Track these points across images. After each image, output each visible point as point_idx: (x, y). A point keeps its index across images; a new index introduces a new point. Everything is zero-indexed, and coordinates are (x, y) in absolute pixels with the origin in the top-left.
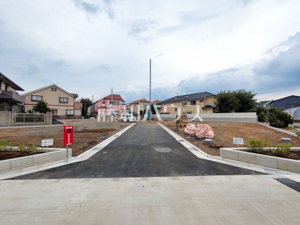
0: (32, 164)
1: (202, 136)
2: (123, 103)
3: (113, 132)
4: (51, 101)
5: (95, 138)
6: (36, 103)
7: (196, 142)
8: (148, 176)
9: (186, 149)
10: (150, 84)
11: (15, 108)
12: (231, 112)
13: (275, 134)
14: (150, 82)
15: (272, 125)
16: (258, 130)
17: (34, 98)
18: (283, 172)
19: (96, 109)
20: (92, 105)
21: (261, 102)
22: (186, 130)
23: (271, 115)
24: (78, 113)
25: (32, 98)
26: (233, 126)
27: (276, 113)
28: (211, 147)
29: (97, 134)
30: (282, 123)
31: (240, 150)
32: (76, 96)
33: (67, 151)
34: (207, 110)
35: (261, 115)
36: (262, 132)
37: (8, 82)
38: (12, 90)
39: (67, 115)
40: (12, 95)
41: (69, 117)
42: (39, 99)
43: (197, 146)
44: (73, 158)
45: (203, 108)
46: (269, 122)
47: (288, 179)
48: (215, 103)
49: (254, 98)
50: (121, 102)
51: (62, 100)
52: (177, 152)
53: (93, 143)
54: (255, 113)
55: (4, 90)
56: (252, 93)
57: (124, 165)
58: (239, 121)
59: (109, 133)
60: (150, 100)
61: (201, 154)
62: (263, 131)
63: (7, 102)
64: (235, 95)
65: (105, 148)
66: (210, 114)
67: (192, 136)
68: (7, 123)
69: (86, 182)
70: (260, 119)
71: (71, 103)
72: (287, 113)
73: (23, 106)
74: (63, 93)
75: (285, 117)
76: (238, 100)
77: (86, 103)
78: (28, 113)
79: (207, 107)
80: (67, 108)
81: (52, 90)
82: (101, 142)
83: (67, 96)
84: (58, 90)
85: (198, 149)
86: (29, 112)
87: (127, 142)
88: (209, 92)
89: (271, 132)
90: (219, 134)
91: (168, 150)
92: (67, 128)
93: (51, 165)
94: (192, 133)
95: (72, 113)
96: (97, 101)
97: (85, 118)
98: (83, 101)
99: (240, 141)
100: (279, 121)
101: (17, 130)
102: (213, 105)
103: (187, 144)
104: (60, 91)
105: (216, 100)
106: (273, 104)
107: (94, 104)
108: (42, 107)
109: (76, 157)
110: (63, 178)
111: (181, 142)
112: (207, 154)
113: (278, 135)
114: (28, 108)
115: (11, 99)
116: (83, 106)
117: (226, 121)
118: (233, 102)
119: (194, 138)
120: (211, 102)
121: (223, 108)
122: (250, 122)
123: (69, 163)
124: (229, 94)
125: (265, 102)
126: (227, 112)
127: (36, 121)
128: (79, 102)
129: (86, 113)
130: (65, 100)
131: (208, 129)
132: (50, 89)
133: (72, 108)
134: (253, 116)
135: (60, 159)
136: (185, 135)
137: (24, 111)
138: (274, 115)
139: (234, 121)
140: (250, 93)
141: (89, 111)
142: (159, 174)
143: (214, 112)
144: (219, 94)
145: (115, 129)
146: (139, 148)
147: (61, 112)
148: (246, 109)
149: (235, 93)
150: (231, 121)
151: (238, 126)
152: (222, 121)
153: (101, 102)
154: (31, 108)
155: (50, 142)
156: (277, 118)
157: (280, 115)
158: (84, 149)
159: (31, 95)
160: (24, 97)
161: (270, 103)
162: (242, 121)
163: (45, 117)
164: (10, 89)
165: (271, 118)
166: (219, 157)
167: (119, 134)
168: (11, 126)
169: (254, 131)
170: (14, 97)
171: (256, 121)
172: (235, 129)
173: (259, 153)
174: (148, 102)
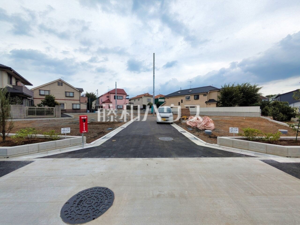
0: (55, 148)
1: (203, 128)
2: (127, 97)
3: (119, 125)
4: (58, 95)
5: (103, 129)
6: (44, 97)
7: (197, 133)
8: (152, 157)
9: (187, 138)
10: (154, 78)
11: (25, 101)
12: (234, 106)
13: (275, 127)
14: (154, 76)
15: (274, 119)
16: (259, 123)
17: (42, 93)
18: (270, 155)
19: (100, 102)
20: (96, 99)
21: (267, 96)
22: (188, 122)
23: (274, 109)
24: (84, 107)
25: (40, 92)
26: (235, 120)
27: (279, 107)
28: (210, 137)
29: (104, 126)
30: (285, 117)
31: (235, 138)
32: (81, 90)
33: (83, 138)
34: (210, 104)
35: (265, 109)
36: (262, 125)
37: (18, 77)
38: (22, 84)
39: (73, 109)
40: (22, 90)
41: (75, 111)
42: (47, 93)
43: (198, 136)
44: (87, 144)
45: (206, 102)
46: (272, 116)
47: (272, 161)
48: (219, 97)
49: (259, 92)
50: (124, 96)
51: (68, 94)
52: (178, 140)
53: (102, 134)
54: (259, 107)
55: (15, 85)
56: (257, 87)
57: (132, 150)
58: (242, 115)
59: (116, 125)
60: (154, 94)
61: (200, 142)
62: (264, 124)
63: (18, 96)
64: (239, 88)
65: (114, 137)
66: (213, 108)
67: (193, 128)
68: (20, 116)
69: (103, 161)
70: (264, 113)
71: (77, 97)
72: (290, 107)
73: (32, 100)
74: (69, 87)
75: (288, 111)
76: (242, 94)
77: (91, 98)
78: (37, 107)
79: (210, 101)
80: (73, 102)
81: (59, 85)
82: (109, 132)
83: (72, 90)
84: (64, 84)
85: (198, 139)
86: (39, 105)
87: (133, 132)
88: (213, 86)
89: (272, 125)
90: (220, 126)
91: (171, 139)
92: (82, 118)
93: (70, 149)
94: (194, 125)
95: (78, 107)
96: (102, 96)
97: (90, 112)
98: (88, 95)
99: (235, 130)
100: (281, 115)
101: (31, 122)
102: (216, 99)
103: (188, 135)
104: (66, 85)
105: (219, 94)
106: (279, 98)
107: (99, 98)
108: (50, 101)
109: (89, 144)
110: (83, 157)
111: (182, 133)
112: (205, 143)
113: (277, 128)
114: (37, 102)
115: (23, 94)
116: (88, 100)
117: (229, 115)
118: (236, 96)
119: (195, 130)
120: (215, 96)
121: (226, 102)
122: (253, 116)
123: (85, 148)
124: (232, 87)
125: (272, 96)
126: (231, 106)
127: (46, 114)
128: (85, 96)
129: (91, 107)
130: (71, 95)
131: (208, 122)
132: (57, 84)
133: (78, 102)
134: (256, 110)
135: (76, 145)
136: (187, 127)
137: (34, 105)
138: (277, 109)
139: (237, 115)
140: (255, 86)
141: (93, 106)
142: (162, 156)
143: (217, 106)
144: (223, 88)
145: (121, 122)
146: (144, 137)
147: (68, 106)
148: (250, 103)
149: (239, 87)
150: (234, 115)
151: (240, 120)
152: (224, 115)
153: (106, 96)
154: (40, 102)
155: (67, 130)
156: (280, 112)
157: (283, 109)
158: (95, 138)
159: (39, 89)
160: (32, 91)
161: (277, 97)
162: (245, 115)
163: (54, 110)
164: (20, 84)
165: (274, 111)
166: (216, 145)
167: (125, 126)
168: (24, 118)
169: (255, 124)
170: (24, 91)
171: (259, 116)
172: (237, 122)
173: (252, 141)
174: (152, 96)
